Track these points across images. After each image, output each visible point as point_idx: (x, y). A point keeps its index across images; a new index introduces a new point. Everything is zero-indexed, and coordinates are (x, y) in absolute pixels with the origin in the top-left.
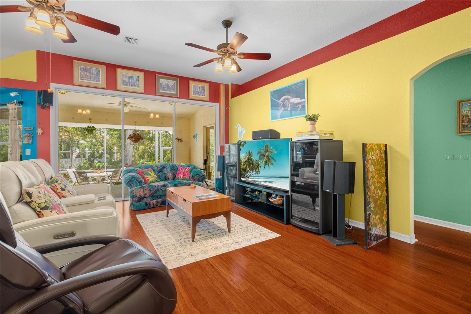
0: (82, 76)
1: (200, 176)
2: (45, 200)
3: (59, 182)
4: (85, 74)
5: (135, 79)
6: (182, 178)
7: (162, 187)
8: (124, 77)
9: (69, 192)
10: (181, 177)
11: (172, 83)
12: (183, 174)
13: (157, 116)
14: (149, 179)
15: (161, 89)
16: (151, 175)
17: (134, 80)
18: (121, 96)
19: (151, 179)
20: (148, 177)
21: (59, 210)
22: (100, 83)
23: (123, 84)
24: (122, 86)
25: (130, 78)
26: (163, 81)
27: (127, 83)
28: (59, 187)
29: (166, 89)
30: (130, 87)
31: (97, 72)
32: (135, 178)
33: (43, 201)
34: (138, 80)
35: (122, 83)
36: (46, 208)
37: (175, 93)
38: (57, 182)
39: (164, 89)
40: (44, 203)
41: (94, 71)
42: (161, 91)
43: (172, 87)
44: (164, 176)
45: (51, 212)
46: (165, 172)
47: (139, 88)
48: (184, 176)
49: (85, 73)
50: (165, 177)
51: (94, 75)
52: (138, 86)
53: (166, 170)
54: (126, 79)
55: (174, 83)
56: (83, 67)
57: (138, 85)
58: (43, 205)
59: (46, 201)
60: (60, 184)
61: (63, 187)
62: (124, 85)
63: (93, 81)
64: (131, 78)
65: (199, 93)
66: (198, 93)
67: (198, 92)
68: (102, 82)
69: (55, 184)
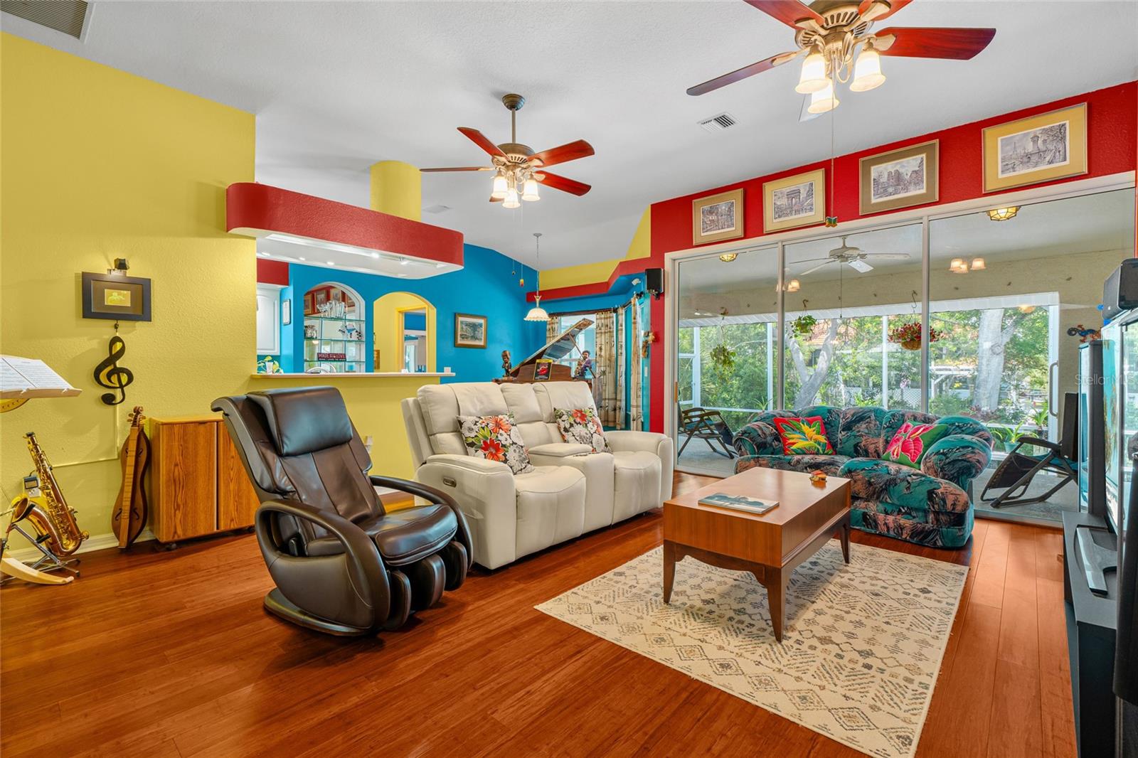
0: (705, 225)
1: (947, 461)
2: (476, 434)
3: (564, 417)
4: (710, 220)
5: (803, 194)
6: (897, 455)
7: (806, 468)
8: (779, 198)
9: (574, 436)
10: (895, 453)
11: (910, 164)
12: (903, 443)
13: (978, 264)
14: (794, 444)
15: (874, 195)
16: (803, 433)
17: (801, 197)
18: (777, 243)
19: (801, 444)
20: (793, 439)
21: (494, 452)
22: (734, 229)
23: (777, 216)
24: (774, 221)
25: (793, 196)
26: (880, 171)
27: (786, 209)
28: (562, 426)
29: (891, 190)
30: (794, 217)
31: (729, 208)
32: (749, 433)
33: (473, 435)
34: (810, 193)
35: (776, 213)
36: (472, 445)
37: (924, 191)
38: (560, 417)
39: (885, 193)
40: (473, 438)
41: (724, 208)
42: (874, 200)
43: (914, 175)
44: (853, 442)
45: (476, 451)
46: (859, 432)
47: (813, 213)
48: (903, 450)
49: (711, 218)
50: (856, 446)
51: (723, 217)
52: (811, 209)
53: (864, 426)
54: (783, 202)
55: (922, 162)
56: (707, 207)
57: (812, 205)
58: (470, 440)
59: (476, 436)
60: (564, 421)
61: (568, 426)
62: (779, 217)
63: (722, 228)
64: (795, 194)
65: (1034, 158)
66: (1025, 160)
67: (1028, 156)
68: (737, 228)
69: (559, 419)
